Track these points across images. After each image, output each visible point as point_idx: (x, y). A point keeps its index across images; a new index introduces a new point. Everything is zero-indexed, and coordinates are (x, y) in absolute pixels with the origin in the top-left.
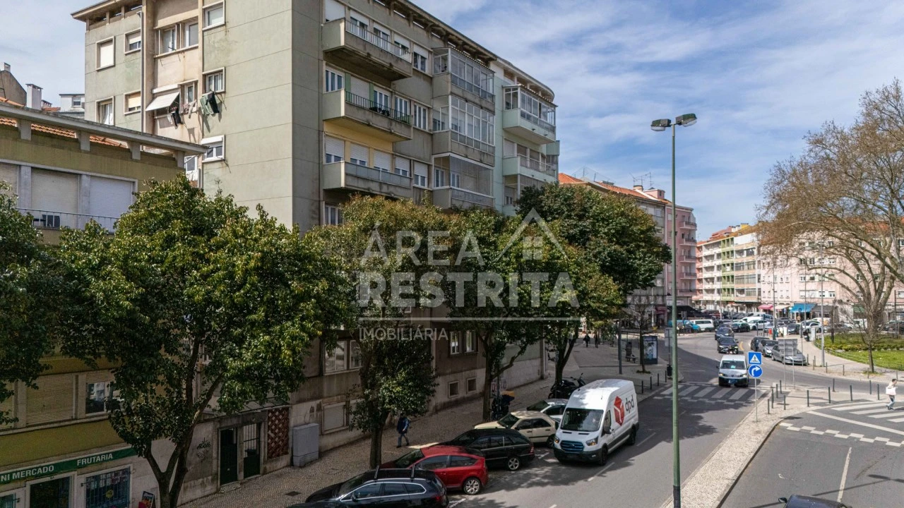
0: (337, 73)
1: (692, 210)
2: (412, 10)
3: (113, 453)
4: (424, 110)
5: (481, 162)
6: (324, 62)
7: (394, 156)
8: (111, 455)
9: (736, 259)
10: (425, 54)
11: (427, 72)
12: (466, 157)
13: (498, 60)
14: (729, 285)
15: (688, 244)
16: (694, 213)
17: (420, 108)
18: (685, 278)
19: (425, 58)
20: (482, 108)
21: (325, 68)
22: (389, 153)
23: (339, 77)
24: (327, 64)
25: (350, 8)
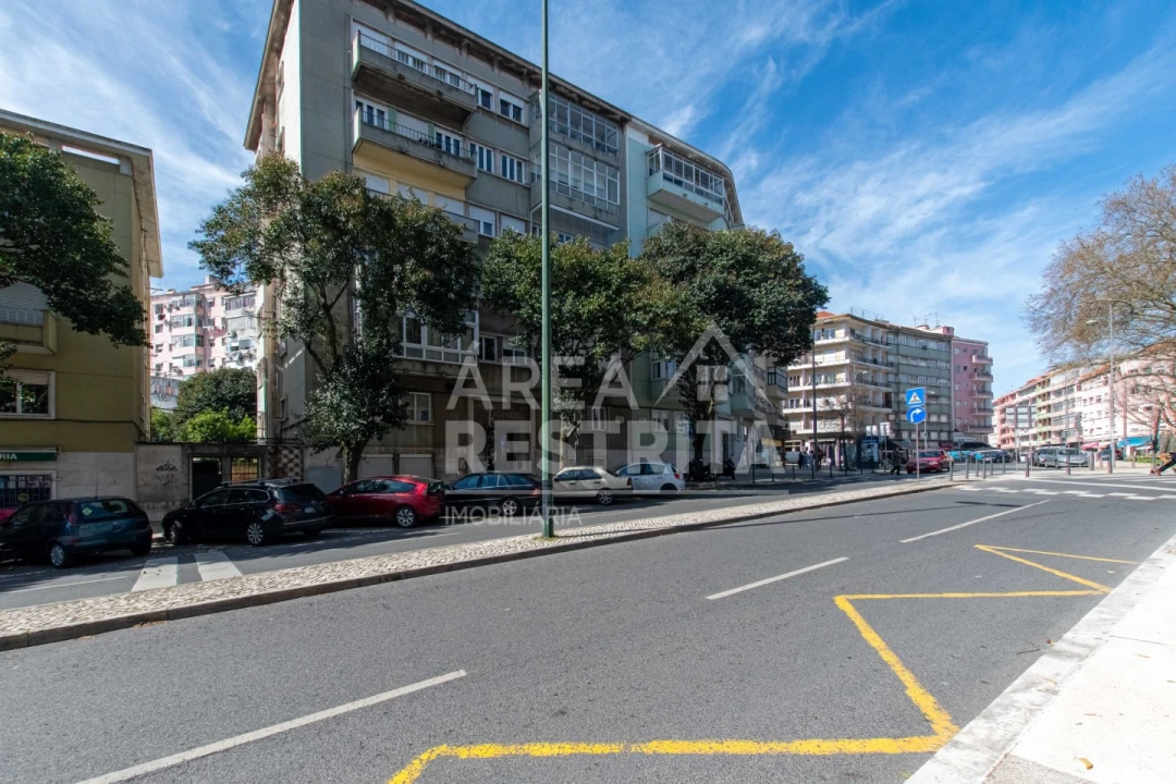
0: (376, 107)
1: (986, 344)
2: (492, 51)
3: (17, 454)
4: (519, 165)
5: (596, 218)
6: (353, 91)
7: (467, 204)
8: (14, 456)
9: (1053, 400)
10: (520, 104)
11: (523, 121)
12: (571, 209)
13: (633, 120)
14: (1045, 429)
15: (982, 379)
16: (988, 347)
17: (512, 161)
18: (977, 414)
19: (520, 109)
20: (596, 160)
21: (353, 99)
22: (460, 201)
23: (381, 113)
24: (355, 93)
25: (394, 40)
